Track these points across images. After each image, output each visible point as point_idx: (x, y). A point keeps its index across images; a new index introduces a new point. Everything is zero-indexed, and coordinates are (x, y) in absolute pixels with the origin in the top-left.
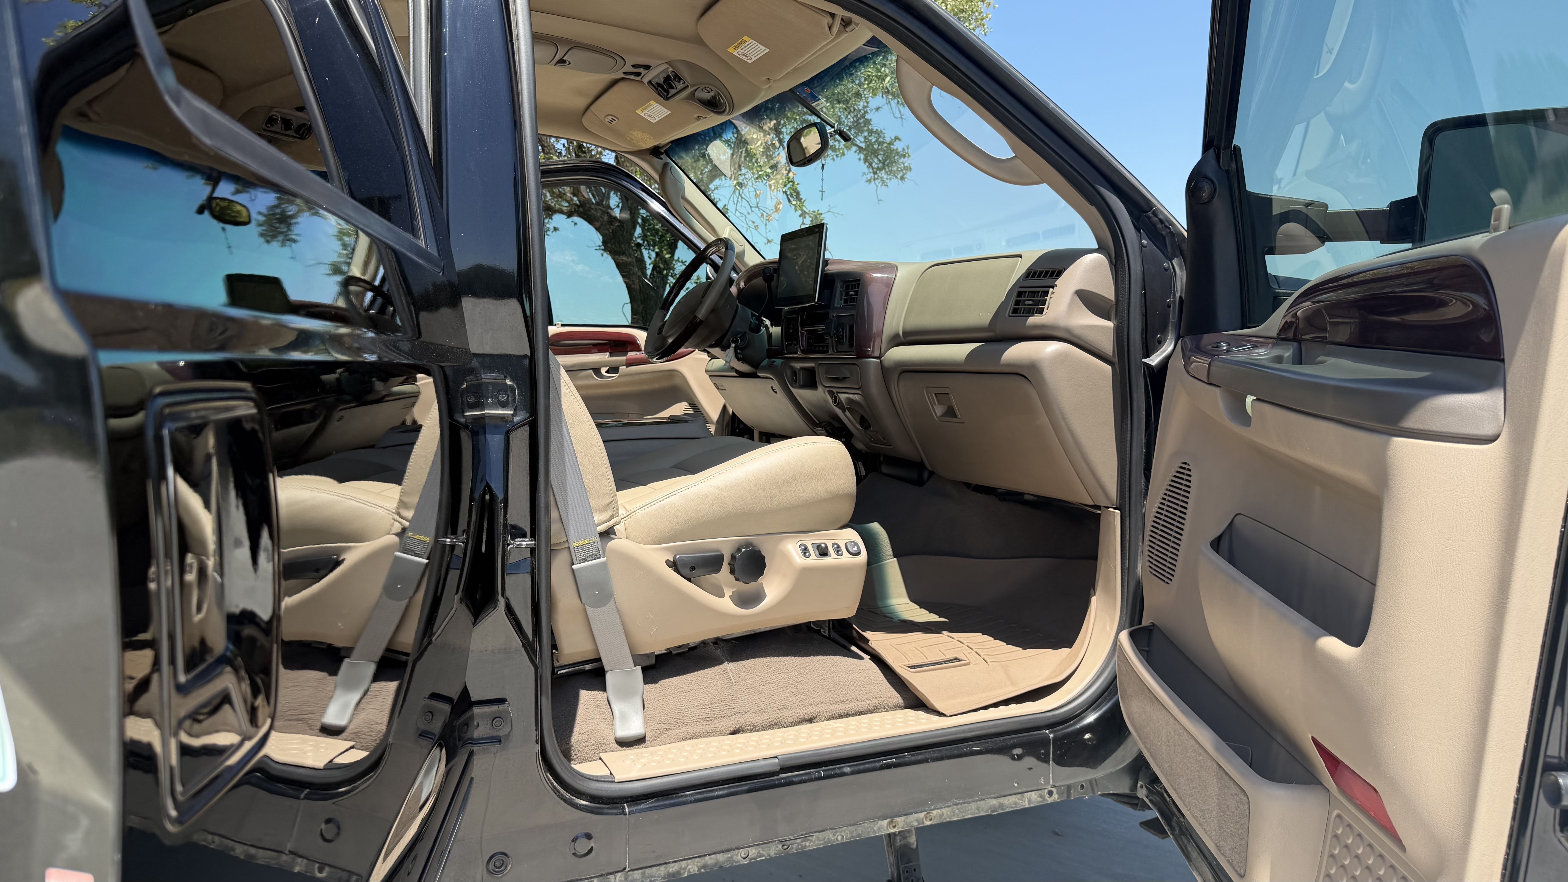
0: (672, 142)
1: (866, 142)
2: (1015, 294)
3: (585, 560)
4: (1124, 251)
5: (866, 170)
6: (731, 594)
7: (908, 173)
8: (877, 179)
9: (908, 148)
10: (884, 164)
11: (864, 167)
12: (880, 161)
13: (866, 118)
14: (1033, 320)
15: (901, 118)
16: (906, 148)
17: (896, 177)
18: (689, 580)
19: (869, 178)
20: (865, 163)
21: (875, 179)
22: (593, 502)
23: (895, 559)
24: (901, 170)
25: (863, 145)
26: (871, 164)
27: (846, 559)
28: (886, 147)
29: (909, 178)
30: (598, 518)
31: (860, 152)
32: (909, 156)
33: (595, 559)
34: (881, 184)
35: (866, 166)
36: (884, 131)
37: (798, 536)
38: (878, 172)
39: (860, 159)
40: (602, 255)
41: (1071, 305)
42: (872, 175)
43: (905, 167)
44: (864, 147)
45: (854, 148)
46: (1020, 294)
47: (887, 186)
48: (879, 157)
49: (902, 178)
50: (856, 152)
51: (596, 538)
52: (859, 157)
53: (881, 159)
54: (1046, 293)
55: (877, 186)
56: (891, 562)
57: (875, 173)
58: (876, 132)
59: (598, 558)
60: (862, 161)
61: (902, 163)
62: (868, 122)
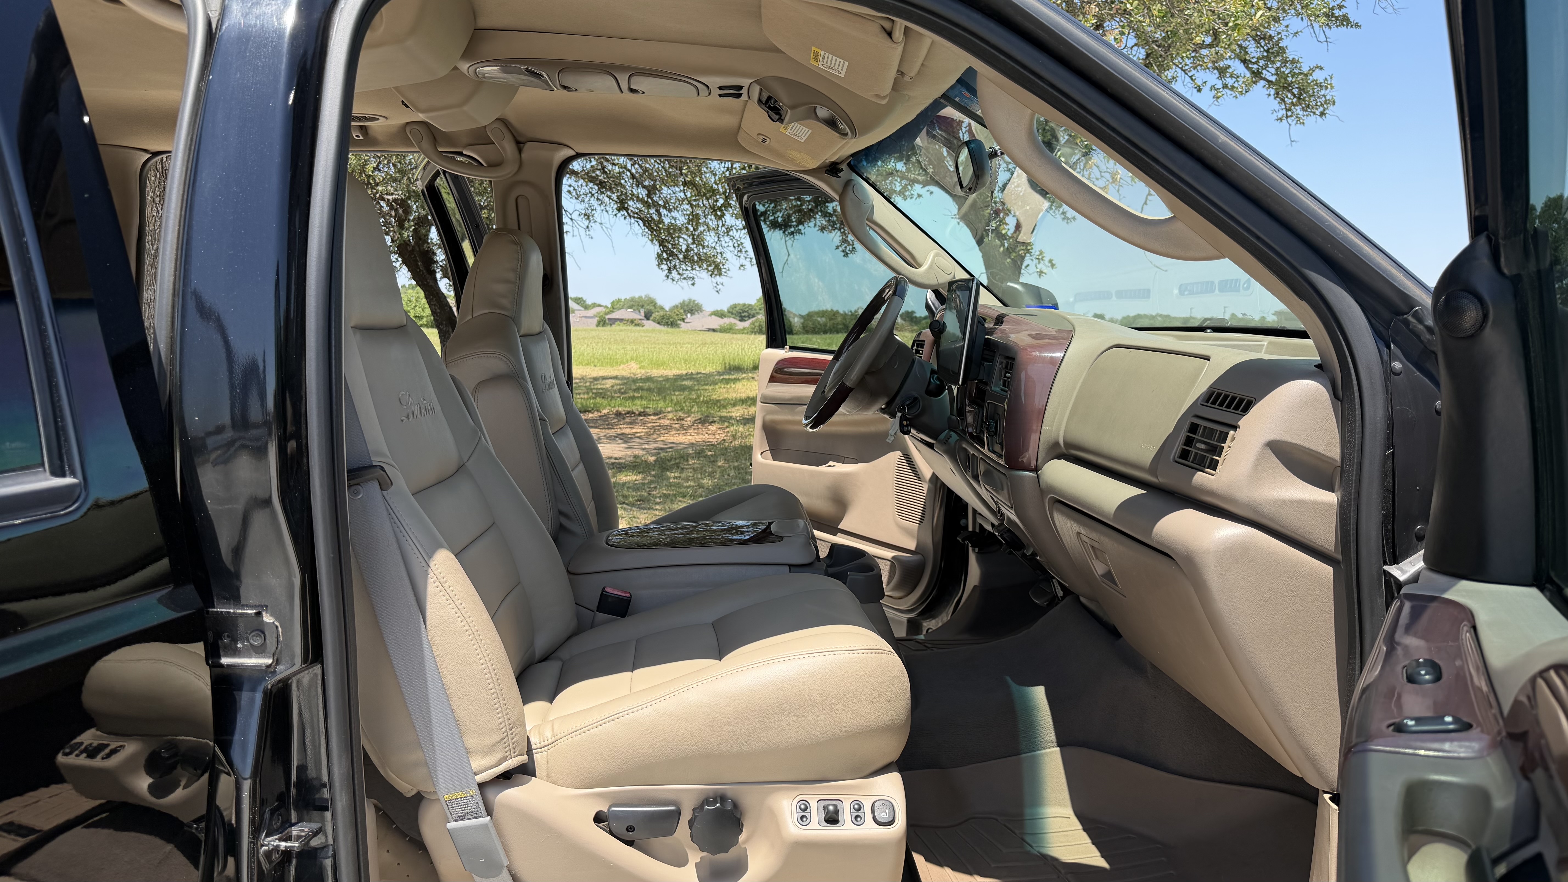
0: (853, 155)
1: (1277, 74)
2: (1186, 427)
3: (462, 818)
4: (1355, 382)
5: (1277, 107)
6: (699, 860)
7: (1331, 107)
8: (1291, 116)
9: (1331, 78)
10: (1299, 98)
11: (1274, 104)
12: (1294, 95)
13: (1280, 45)
14: (1201, 478)
15: (1327, 41)
16: (1328, 78)
17: (1314, 113)
18: (630, 843)
19: (1279, 117)
20: (1275, 98)
21: (1287, 117)
22: (471, 741)
23: (1058, 749)
24: (1322, 104)
25: (1273, 78)
26: (1283, 100)
27: (869, 830)
28: (1302, 79)
29: (1331, 113)
30: (477, 763)
31: (1269, 87)
32: (1332, 87)
33: (475, 818)
34: (1295, 122)
35: (1277, 102)
36: (1300, 60)
37: (796, 789)
38: (1293, 108)
39: (1269, 95)
40: (959, 224)
41: (1258, 465)
42: (1284, 112)
43: (1326, 100)
44: (1274, 80)
45: (1262, 83)
46: (1193, 428)
47: (1303, 123)
48: (1294, 90)
49: (1322, 114)
50: (1264, 86)
51: (475, 791)
52: (1268, 93)
53: (1296, 93)
54: (1224, 438)
55: (1290, 125)
56: (1051, 753)
57: (1287, 110)
58: (1293, 61)
59: (479, 817)
60: (1272, 97)
61: (1324, 95)
62: (1283, 50)
